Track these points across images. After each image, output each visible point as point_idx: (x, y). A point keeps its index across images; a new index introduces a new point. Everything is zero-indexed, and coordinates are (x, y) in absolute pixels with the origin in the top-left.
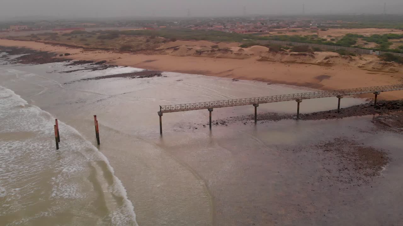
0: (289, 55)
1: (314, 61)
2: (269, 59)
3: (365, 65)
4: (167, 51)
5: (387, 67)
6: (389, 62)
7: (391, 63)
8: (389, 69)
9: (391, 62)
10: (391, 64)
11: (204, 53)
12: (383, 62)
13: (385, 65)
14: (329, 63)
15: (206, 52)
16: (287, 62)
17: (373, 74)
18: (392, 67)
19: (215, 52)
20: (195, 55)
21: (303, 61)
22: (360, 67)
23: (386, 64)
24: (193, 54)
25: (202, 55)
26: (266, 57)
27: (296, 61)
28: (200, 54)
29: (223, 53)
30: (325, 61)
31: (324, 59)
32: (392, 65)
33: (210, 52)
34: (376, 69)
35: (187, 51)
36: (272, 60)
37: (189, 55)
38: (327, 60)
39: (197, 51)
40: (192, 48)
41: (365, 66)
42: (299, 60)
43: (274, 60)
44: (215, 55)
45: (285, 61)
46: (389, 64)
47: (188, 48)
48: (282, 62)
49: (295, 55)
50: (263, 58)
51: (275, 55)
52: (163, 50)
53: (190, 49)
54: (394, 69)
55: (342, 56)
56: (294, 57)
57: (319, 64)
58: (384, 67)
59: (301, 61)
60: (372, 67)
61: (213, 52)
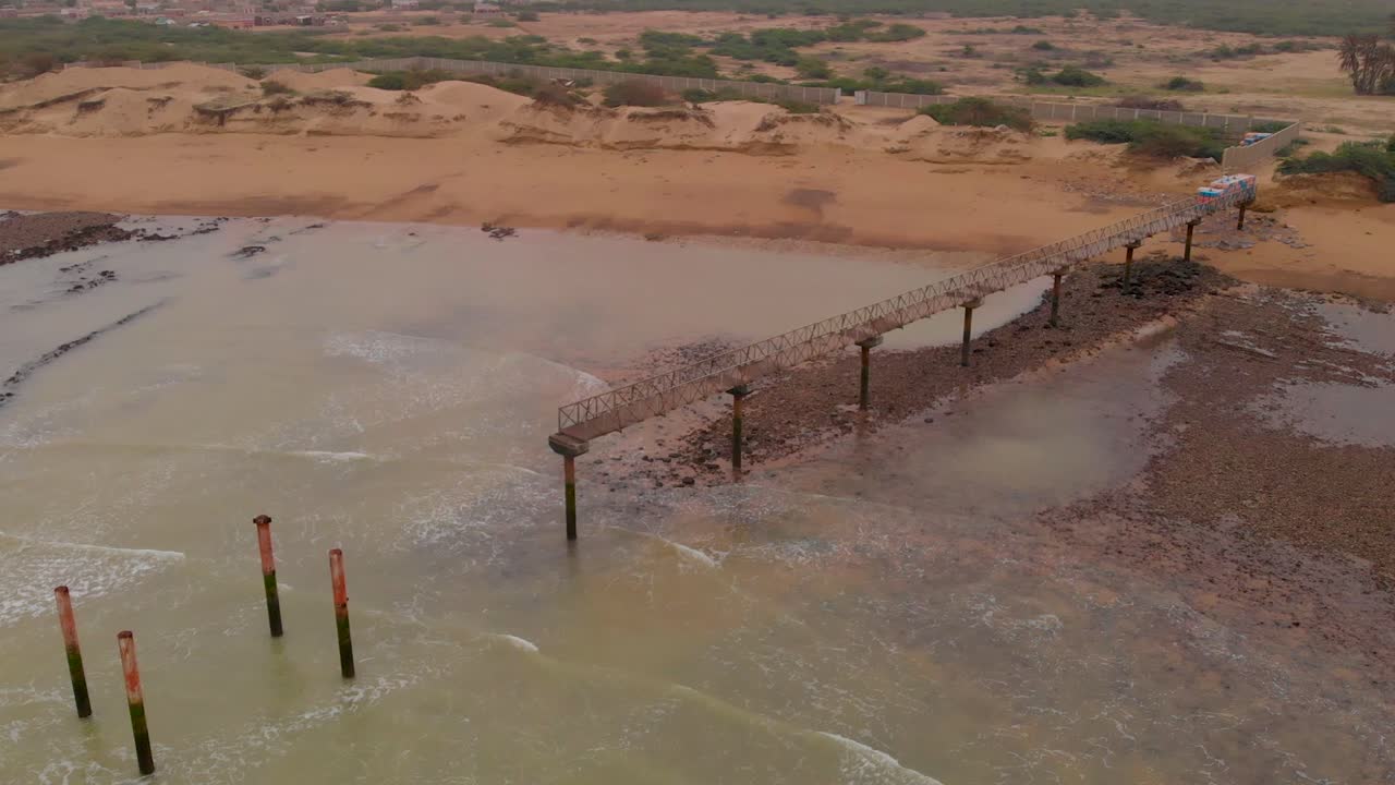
0: (624, 119)
1: (719, 139)
2: (549, 137)
3: (907, 142)
4: (44, 117)
5: (988, 144)
6: (990, 130)
7: (997, 132)
8: (998, 151)
9: (997, 129)
10: (999, 136)
11: (237, 116)
12: (972, 130)
13: (981, 141)
14: (782, 142)
15: (247, 114)
16: (627, 146)
17: (955, 172)
18: (1004, 145)
19: (295, 111)
20: (193, 127)
21: (686, 141)
22: (893, 151)
23: (983, 135)
24: (187, 125)
25: (229, 126)
26: (534, 129)
27: (658, 140)
28: (222, 123)
29: (332, 114)
30: (767, 137)
31: (758, 130)
32: (1001, 139)
33: (266, 113)
34: (952, 156)
35: (151, 110)
36: (566, 139)
37: (169, 129)
38: (772, 133)
39: (203, 112)
40: (169, 99)
41: (909, 146)
42: (666, 138)
43: (574, 140)
44: (295, 125)
45: (617, 143)
46: (991, 134)
47: (150, 100)
48: (606, 147)
49: (648, 116)
50: (522, 134)
51: (569, 119)
52: (22, 115)
53: (162, 103)
54: (1017, 151)
55: (811, 117)
56: (649, 125)
57: (745, 149)
58: (979, 145)
59: (678, 141)
60: (940, 151)
61: (283, 114)
